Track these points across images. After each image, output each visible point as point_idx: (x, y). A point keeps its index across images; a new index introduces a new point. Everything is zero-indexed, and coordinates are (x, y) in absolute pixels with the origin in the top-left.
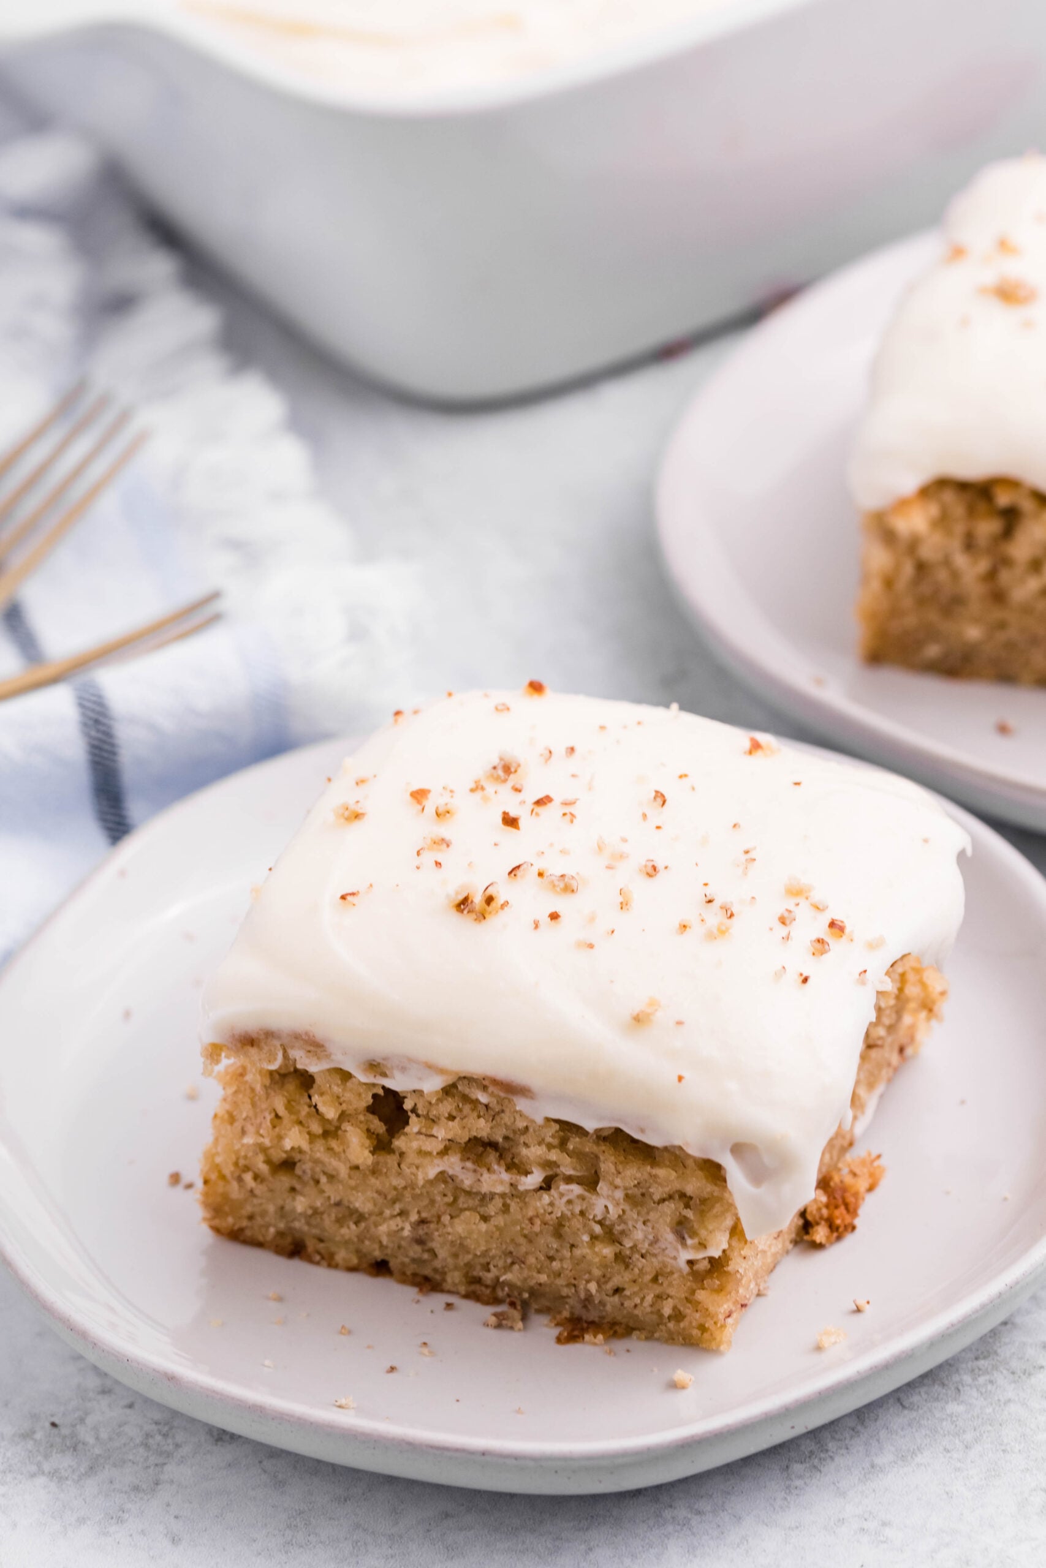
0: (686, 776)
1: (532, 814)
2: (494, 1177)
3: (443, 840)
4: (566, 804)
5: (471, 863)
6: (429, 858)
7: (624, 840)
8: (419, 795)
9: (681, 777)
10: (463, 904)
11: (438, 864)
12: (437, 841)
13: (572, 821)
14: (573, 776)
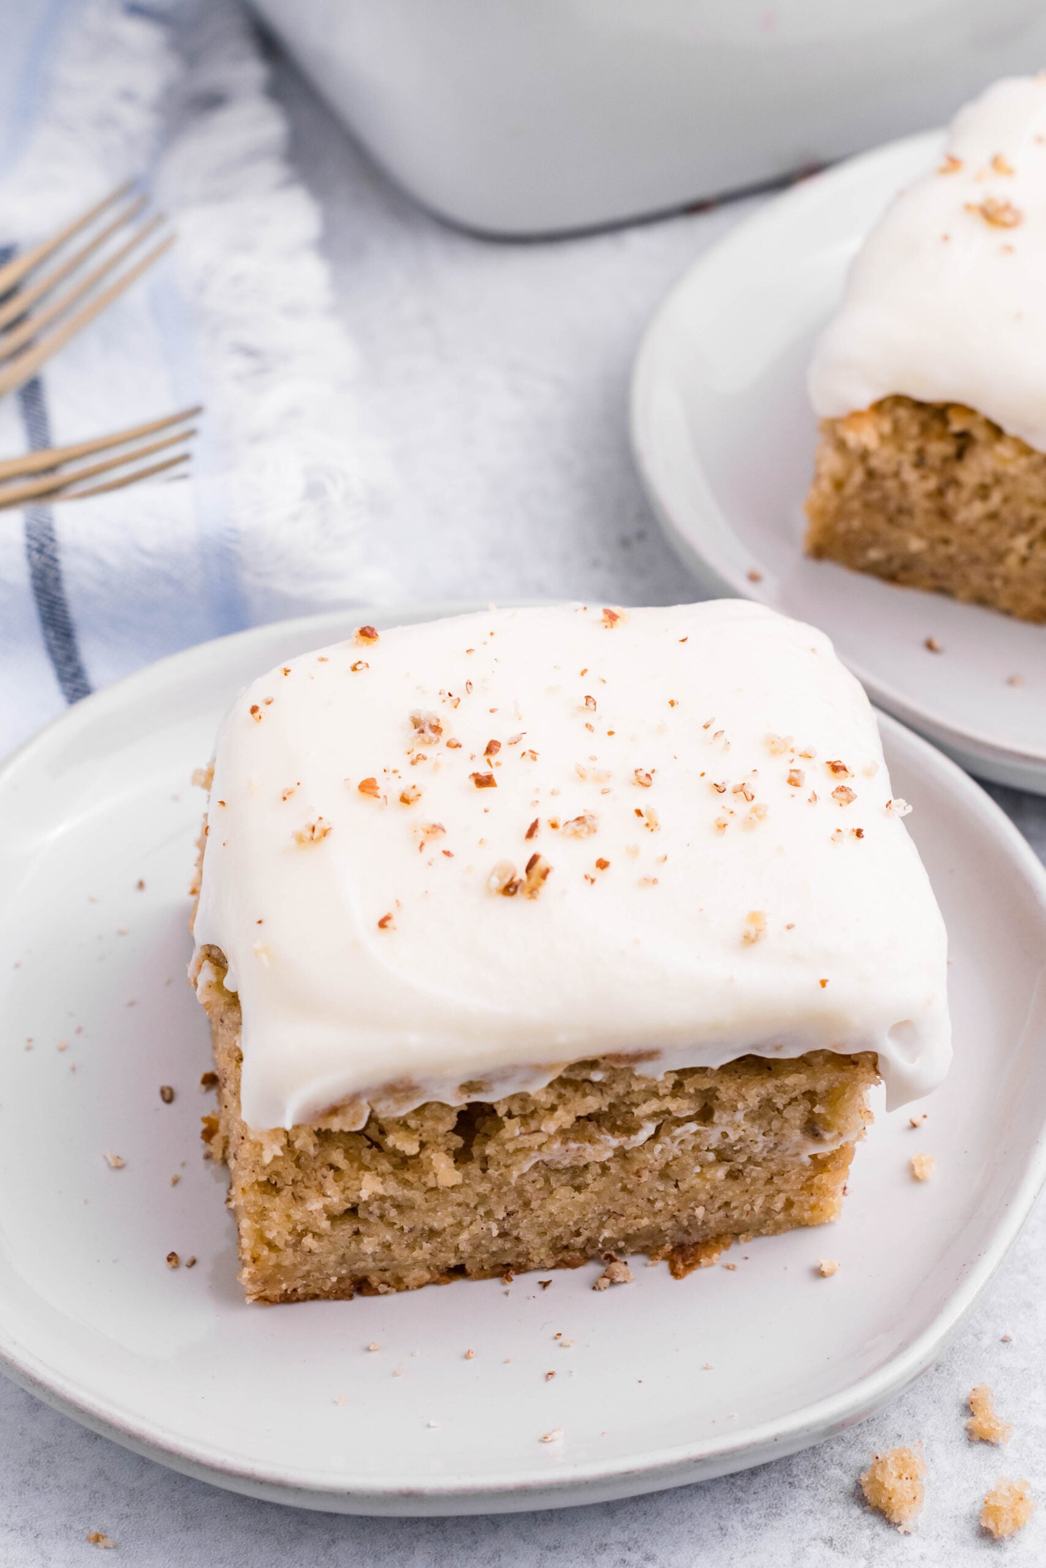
0: (586, 671)
1: (491, 766)
2: (598, 1147)
3: (434, 826)
4: (514, 742)
5: (482, 839)
6: (434, 848)
7: (593, 759)
8: (368, 787)
9: (582, 674)
10: (510, 889)
11: (447, 853)
12: (429, 830)
13: (534, 759)
14: (492, 711)
